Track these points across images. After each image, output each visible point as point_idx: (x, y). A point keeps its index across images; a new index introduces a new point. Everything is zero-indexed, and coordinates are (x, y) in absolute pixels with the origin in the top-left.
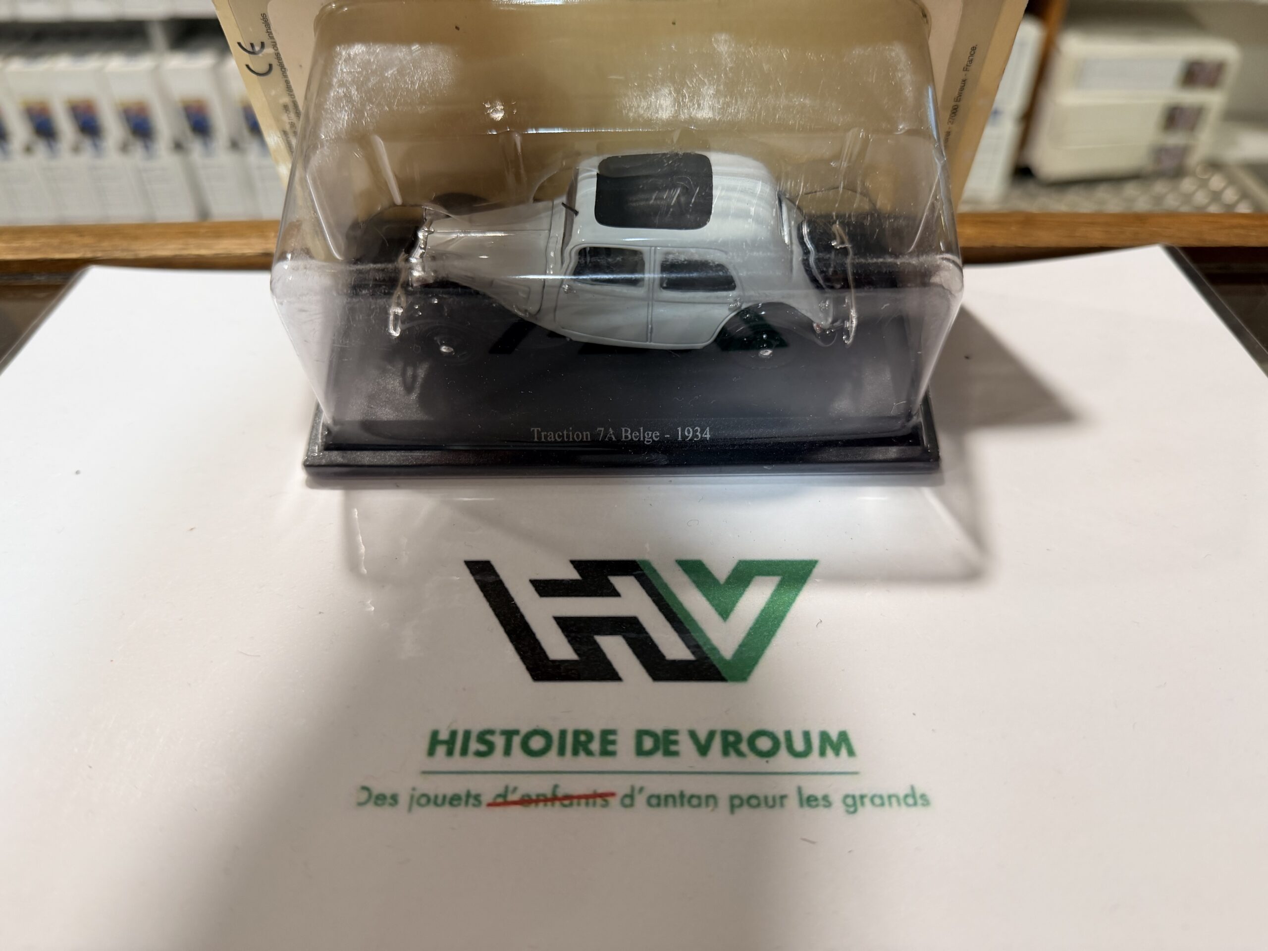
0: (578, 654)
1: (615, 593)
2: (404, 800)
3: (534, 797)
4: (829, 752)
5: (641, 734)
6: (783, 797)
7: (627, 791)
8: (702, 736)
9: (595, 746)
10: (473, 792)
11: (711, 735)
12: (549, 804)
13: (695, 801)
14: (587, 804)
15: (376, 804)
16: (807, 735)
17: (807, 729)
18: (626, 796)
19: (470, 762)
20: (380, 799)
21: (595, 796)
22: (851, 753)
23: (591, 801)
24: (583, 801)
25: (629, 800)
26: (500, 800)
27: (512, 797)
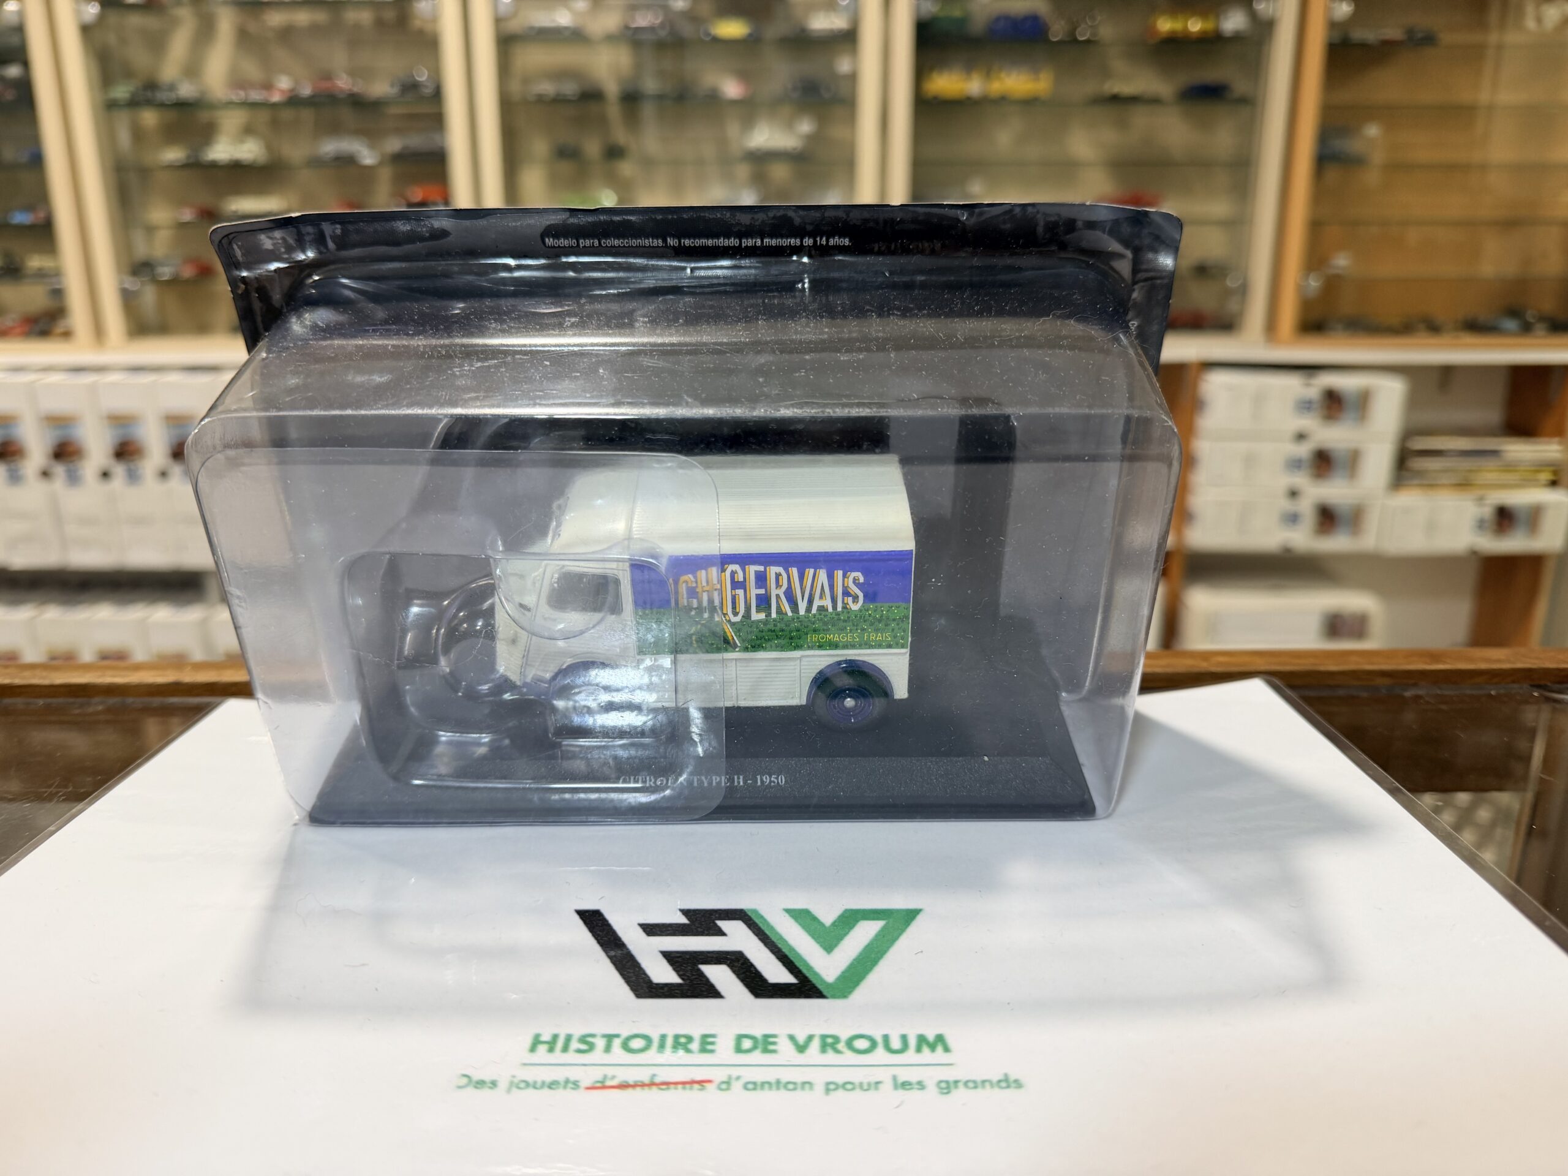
0: (683, 979)
1: (720, 933)
2: (503, 1085)
3: (631, 1083)
4: (926, 1050)
5: (740, 1038)
6: (878, 1083)
7: (725, 1079)
8: (801, 1039)
9: (695, 1046)
10: (572, 1079)
11: (810, 1038)
12: (646, 1088)
13: (791, 1086)
14: (684, 1088)
15: (476, 1087)
16: (904, 1038)
17: (904, 1032)
18: (723, 1082)
19: (571, 1057)
20: (480, 1084)
21: (693, 1082)
22: (947, 1049)
23: (688, 1086)
24: (680, 1086)
25: (726, 1085)
26: (599, 1085)
27: (609, 1083)
